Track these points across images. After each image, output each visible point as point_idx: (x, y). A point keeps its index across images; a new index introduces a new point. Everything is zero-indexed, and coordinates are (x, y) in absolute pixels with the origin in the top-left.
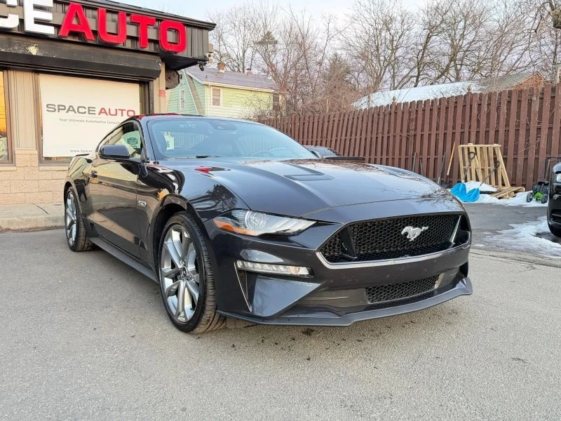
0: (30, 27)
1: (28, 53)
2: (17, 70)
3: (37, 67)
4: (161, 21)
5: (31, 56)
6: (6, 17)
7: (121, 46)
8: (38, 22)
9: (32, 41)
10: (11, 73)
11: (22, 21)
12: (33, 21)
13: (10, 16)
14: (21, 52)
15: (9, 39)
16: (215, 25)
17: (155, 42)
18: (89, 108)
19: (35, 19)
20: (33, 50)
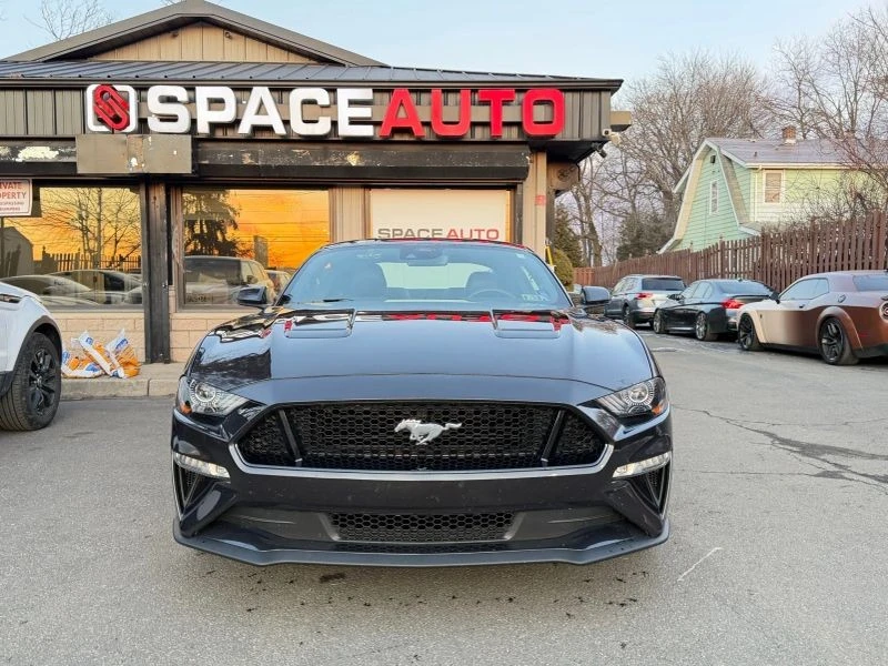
0: (345, 130)
1: (345, 164)
2: (342, 187)
3: (365, 180)
4: (525, 91)
5: (350, 168)
6: (316, 122)
7: (468, 138)
8: (354, 122)
9: (352, 147)
10: (337, 192)
11: (334, 124)
12: (347, 121)
13: (321, 119)
14: (338, 164)
15: (325, 149)
16: (621, 81)
17: (519, 124)
18: (434, 230)
19: (350, 118)
20: (353, 160)
